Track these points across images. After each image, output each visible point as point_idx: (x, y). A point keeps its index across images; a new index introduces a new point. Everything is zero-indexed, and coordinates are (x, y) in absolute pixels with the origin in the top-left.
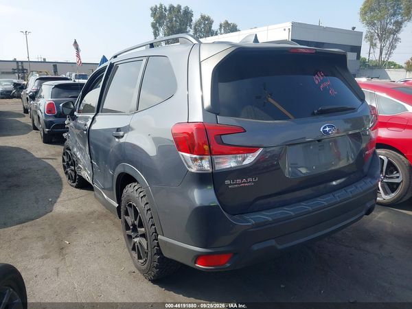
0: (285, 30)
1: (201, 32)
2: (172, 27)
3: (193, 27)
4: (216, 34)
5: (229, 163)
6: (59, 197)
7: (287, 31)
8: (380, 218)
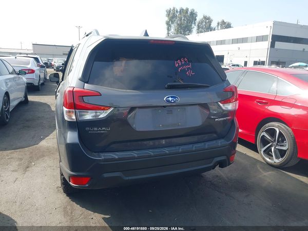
0: (267, 27)
1: (202, 28)
2: (181, 24)
3: (196, 24)
4: (214, 30)
5: (89, 116)
6: (48, 136)
7: (269, 28)
8: (265, 176)
